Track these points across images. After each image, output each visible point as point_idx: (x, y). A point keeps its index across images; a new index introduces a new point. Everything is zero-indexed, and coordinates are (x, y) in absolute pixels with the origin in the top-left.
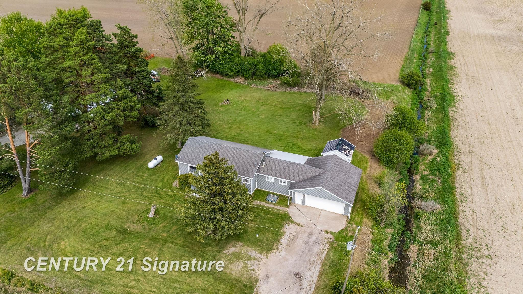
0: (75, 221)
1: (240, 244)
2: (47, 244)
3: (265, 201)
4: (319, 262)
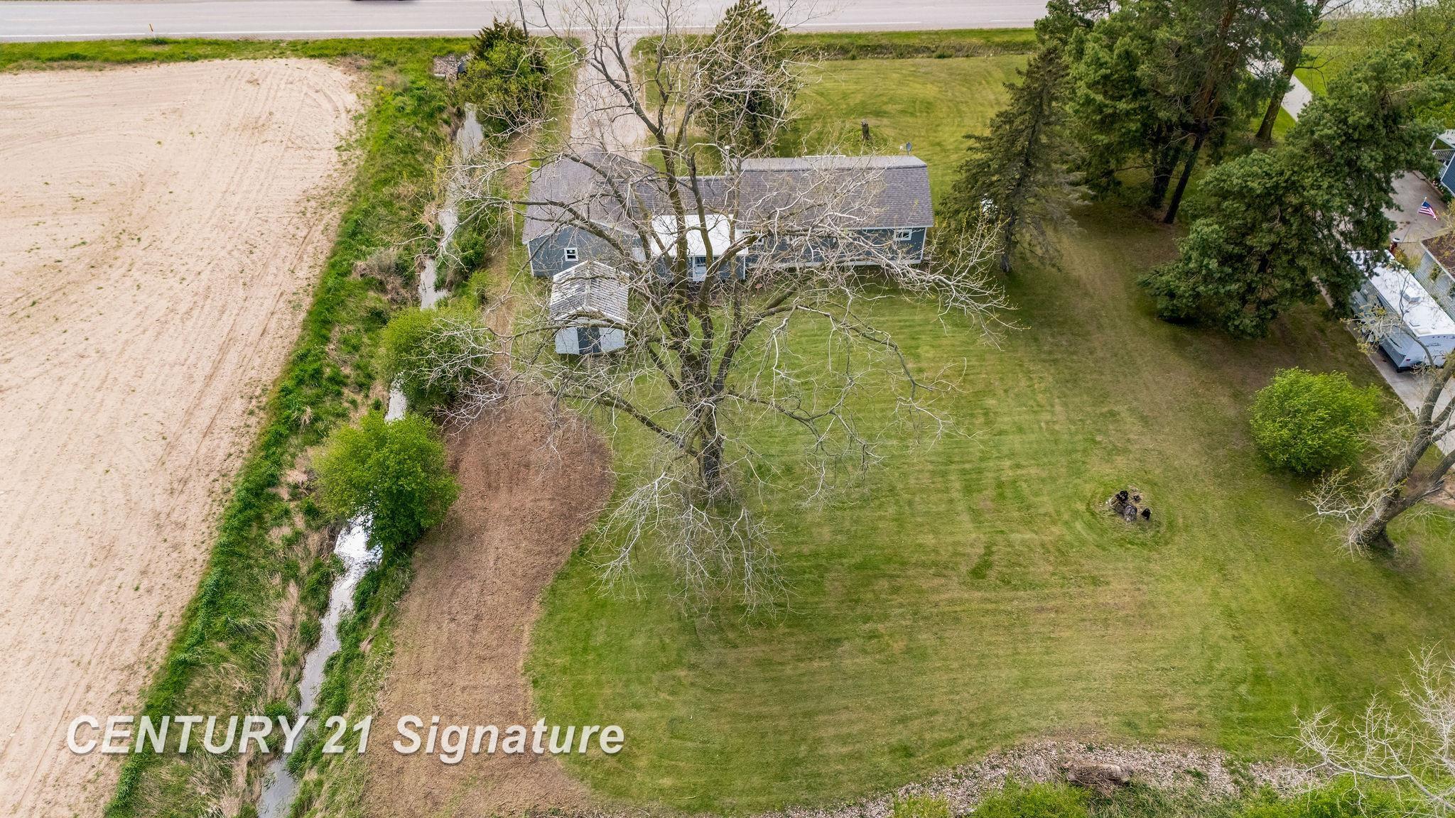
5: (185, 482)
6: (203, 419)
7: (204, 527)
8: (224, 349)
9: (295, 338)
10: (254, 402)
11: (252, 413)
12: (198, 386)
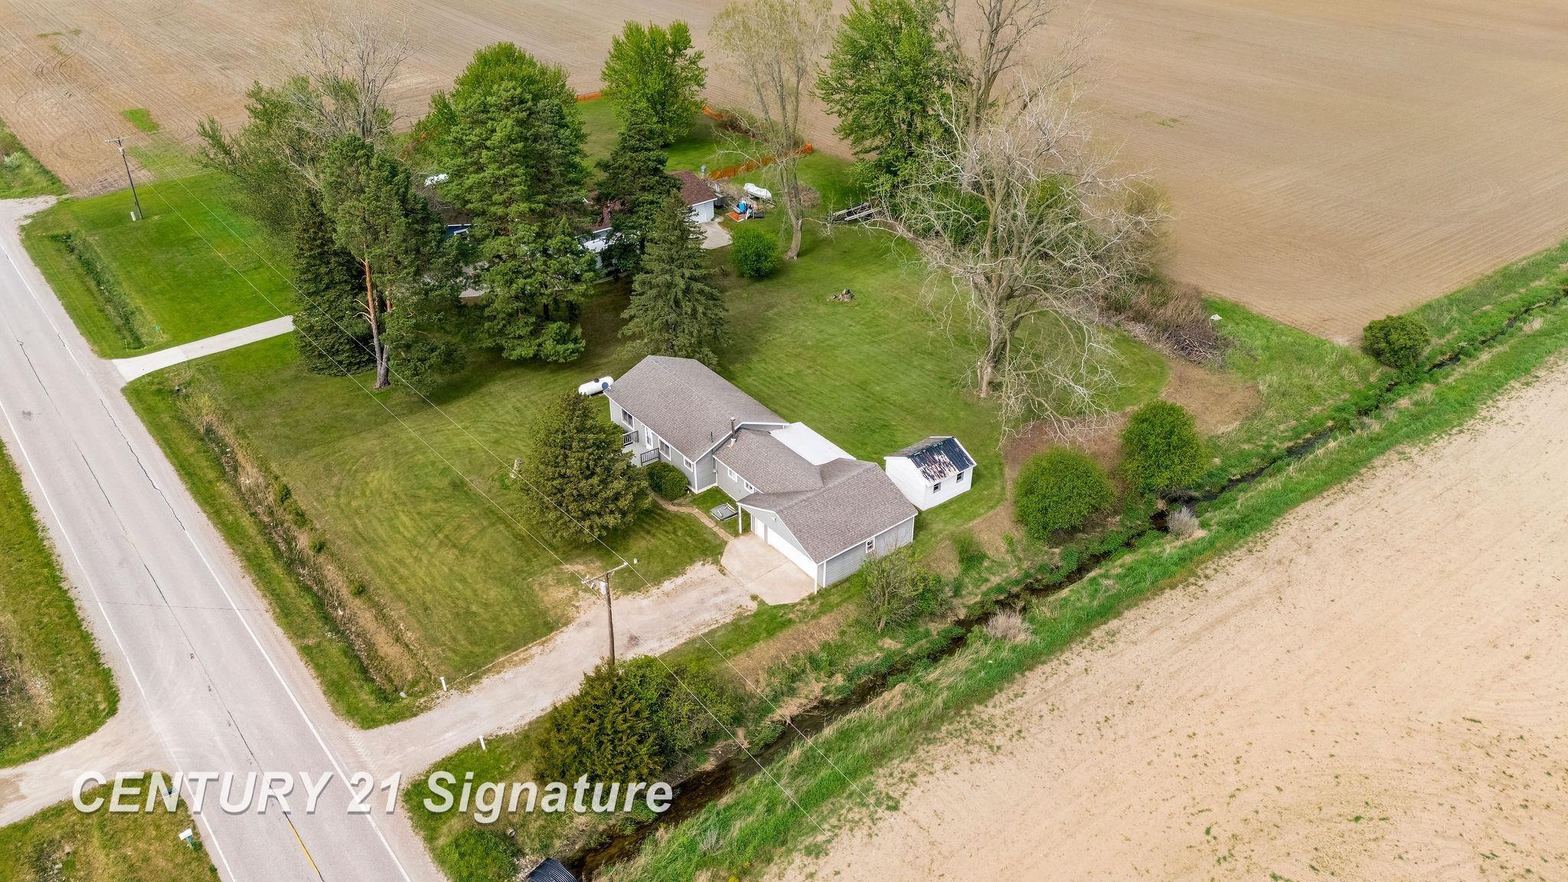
0: (411, 447)
1: (598, 564)
2: (354, 468)
3: (707, 511)
4: (688, 636)
5: (1280, 562)
6: (1246, 593)
7: (1280, 531)
8: (1196, 637)
9: (1133, 611)
10: (1200, 583)
11: (1207, 577)
12: (1233, 621)
